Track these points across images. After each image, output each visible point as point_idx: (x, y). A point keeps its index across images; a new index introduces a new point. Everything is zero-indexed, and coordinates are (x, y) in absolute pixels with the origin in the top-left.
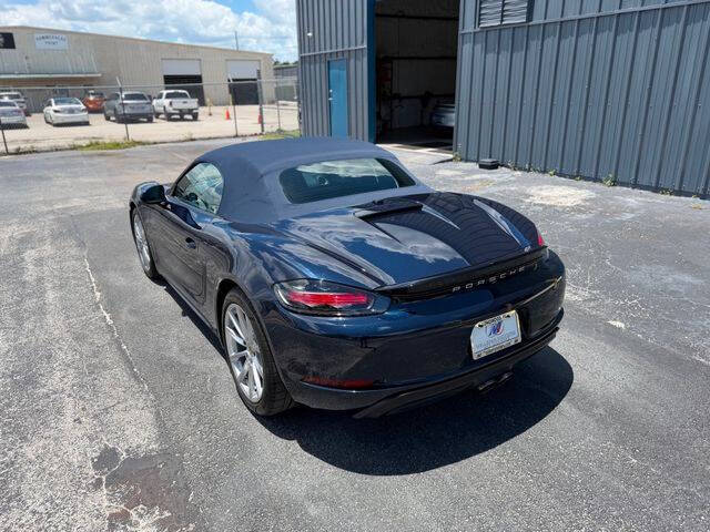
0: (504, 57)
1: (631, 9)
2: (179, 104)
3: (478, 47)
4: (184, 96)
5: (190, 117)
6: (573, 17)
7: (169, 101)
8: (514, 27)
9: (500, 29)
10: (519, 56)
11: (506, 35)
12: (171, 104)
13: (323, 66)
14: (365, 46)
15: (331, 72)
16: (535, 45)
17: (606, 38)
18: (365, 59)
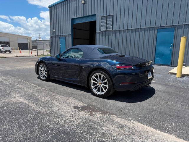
0: (107, 37)
1: (134, 28)
2: (5, 48)
3: (101, 35)
4: (7, 46)
5: (9, 52)
6: (122, 29)
7: (2, 47)
8: (109, 31)
9: (106, 31)
10: (110, 37)
11: (107, 32)
12: (3, 48)
13: (58, 38)
14: (71, 34)
15: (60, 40)
16: (114, 35)
17: (129, 34)
18: (71, 37)
